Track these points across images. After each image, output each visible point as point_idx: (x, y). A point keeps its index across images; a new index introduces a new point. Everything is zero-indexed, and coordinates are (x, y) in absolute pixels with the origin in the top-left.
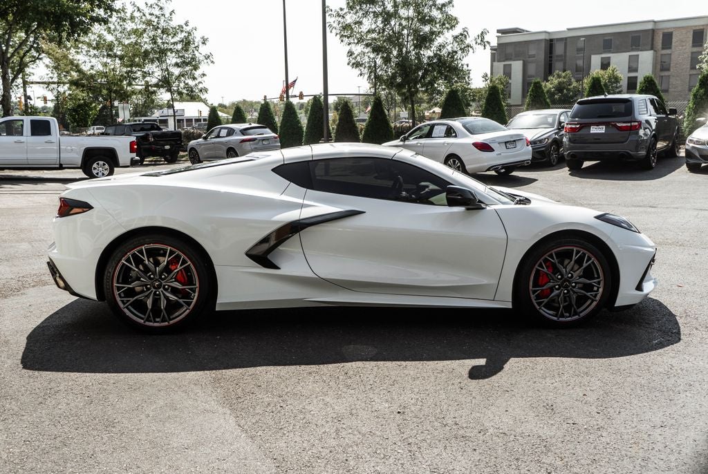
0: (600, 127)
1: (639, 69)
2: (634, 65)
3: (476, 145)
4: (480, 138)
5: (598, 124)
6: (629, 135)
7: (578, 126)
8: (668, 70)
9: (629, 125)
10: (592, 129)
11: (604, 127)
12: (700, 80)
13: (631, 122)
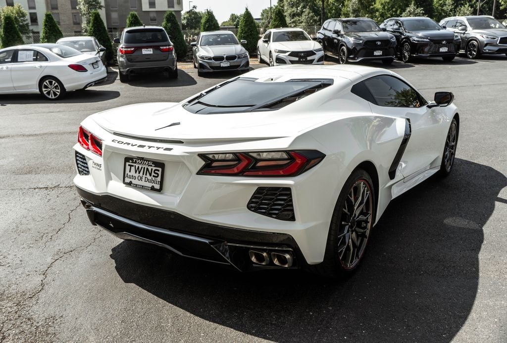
0: (149, 49)
1: (37, 7)
2: (32, 5)
3: (73, 67)
4: (74, 60)
5: (147, 47)
6: (169, 54)
7: (133, 49)
8: (57, 9)
9: (168, 47)
10: (143, 51)
11: (152, 49)
12: (166, 17)
13: (166, 46)
